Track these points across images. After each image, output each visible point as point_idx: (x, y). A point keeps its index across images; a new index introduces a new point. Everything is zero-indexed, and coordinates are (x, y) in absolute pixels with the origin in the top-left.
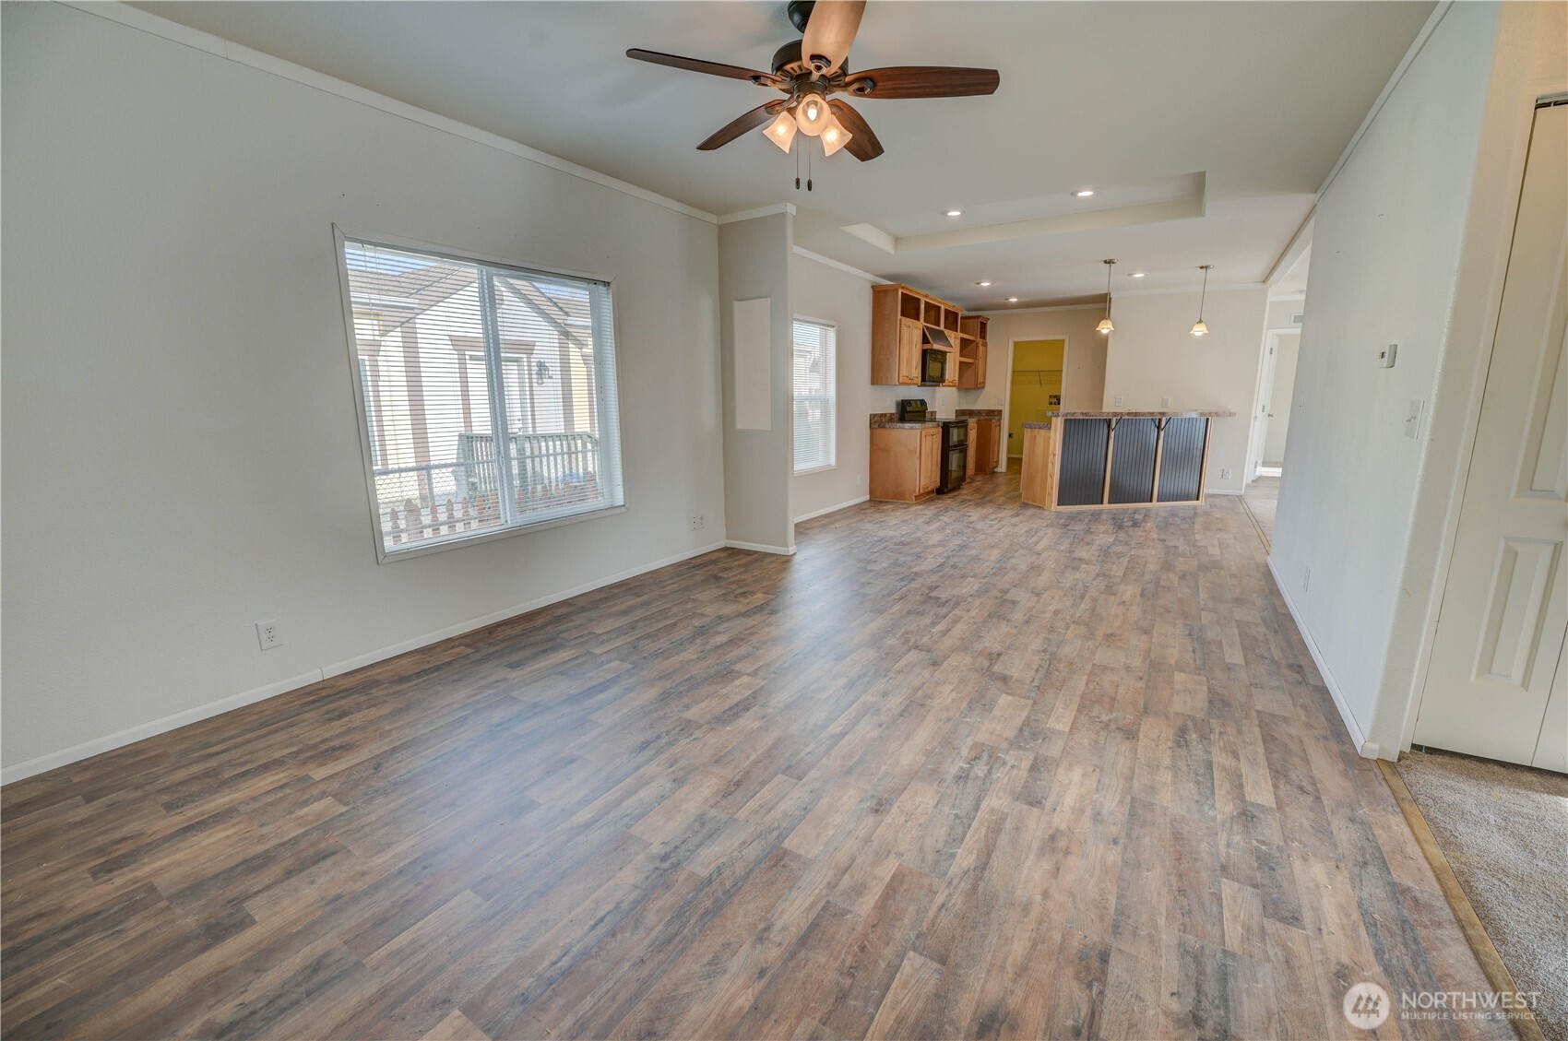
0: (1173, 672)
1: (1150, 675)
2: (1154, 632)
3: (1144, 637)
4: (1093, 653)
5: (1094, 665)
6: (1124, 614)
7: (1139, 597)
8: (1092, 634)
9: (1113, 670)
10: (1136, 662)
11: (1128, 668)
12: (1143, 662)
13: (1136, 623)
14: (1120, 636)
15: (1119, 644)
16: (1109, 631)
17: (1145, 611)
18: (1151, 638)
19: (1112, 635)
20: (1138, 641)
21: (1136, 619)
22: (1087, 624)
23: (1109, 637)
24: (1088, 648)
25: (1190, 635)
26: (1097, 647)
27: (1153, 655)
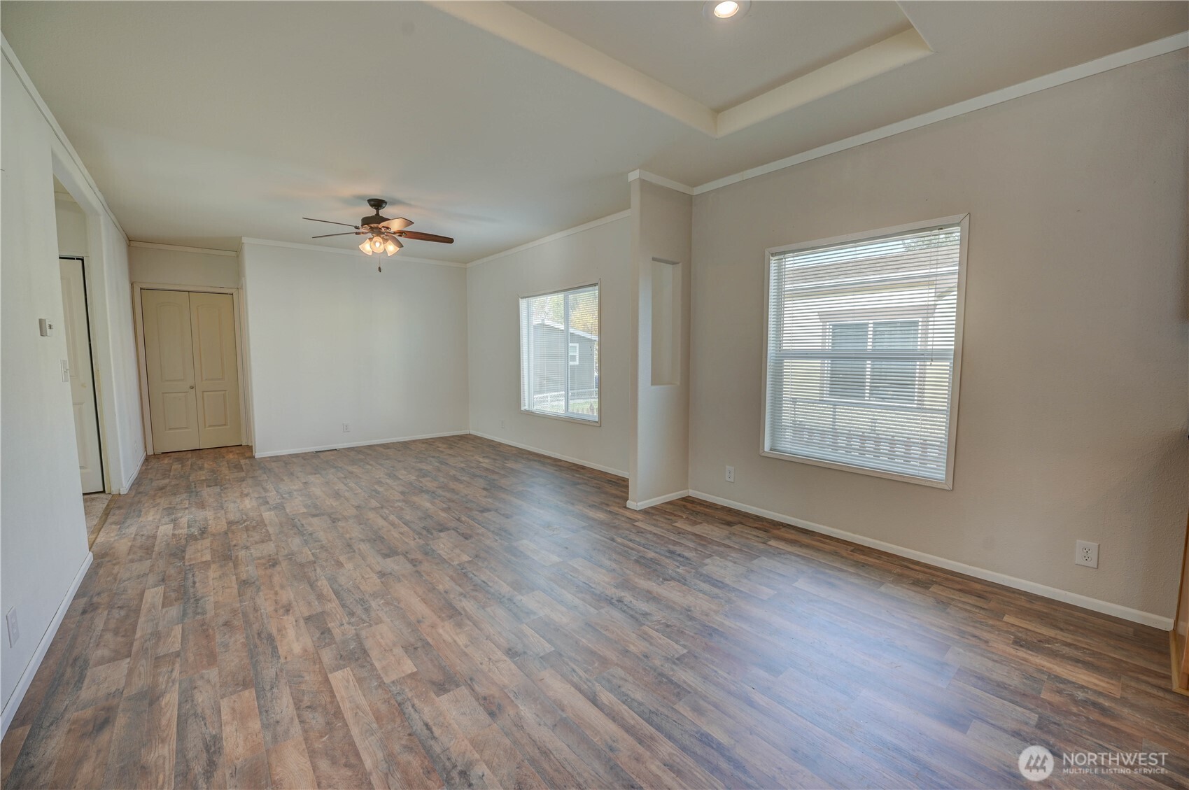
0: (212, 558)
1: (229, 550)
2: (236, 586)
3: (244, 577)
4: (277, 546)
5: (271, 540)
6: (276, 593)
7: (274, 632)
8: (290, 559)
9: (256, 543)
10: (242, 553)
11: (247, 548)
12: (237, 557)
13: (259, 589)
14: (266, 568)
15: (263, 561)
16: (278, 568)
17: (256, 610)
18: (237, 579)
19: (274, 565)
20: (248, 571)
21: (261, 593)
22: (302, 565)
23: (274, 563)
24: (283, 548)
25: (197, 601)
26: (278, 551)
27: (231, 564)
